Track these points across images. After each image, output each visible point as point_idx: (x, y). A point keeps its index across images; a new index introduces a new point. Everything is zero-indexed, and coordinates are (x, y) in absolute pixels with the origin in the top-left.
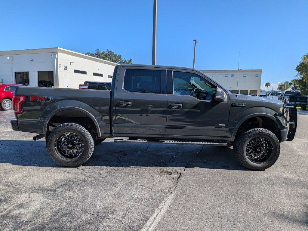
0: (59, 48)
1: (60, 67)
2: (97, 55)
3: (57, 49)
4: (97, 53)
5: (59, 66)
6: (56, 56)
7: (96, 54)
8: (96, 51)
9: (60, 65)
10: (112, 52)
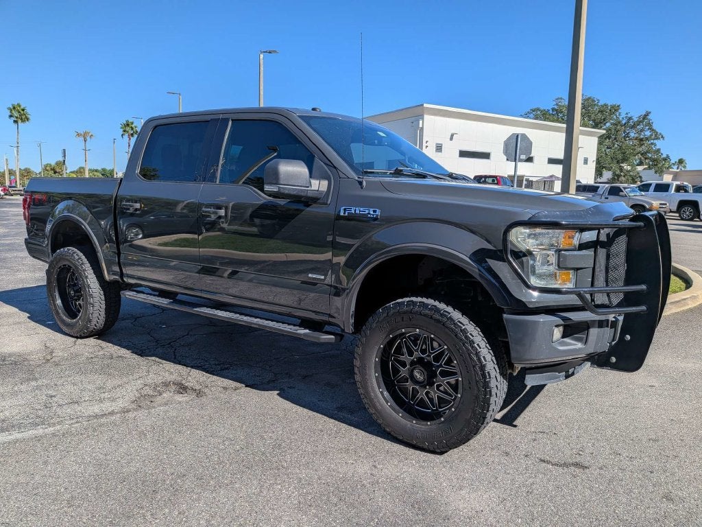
0: (425, 105)
1: (427, 147)
2: (556, 110)
3: (421, 107)
4: (556, 107)
5: (424, 145)
6: (421, 122)
7: (553, 109)
8: (555, 103)
9: (427, 142)
10: (593, 101)
